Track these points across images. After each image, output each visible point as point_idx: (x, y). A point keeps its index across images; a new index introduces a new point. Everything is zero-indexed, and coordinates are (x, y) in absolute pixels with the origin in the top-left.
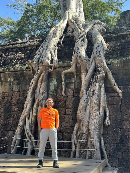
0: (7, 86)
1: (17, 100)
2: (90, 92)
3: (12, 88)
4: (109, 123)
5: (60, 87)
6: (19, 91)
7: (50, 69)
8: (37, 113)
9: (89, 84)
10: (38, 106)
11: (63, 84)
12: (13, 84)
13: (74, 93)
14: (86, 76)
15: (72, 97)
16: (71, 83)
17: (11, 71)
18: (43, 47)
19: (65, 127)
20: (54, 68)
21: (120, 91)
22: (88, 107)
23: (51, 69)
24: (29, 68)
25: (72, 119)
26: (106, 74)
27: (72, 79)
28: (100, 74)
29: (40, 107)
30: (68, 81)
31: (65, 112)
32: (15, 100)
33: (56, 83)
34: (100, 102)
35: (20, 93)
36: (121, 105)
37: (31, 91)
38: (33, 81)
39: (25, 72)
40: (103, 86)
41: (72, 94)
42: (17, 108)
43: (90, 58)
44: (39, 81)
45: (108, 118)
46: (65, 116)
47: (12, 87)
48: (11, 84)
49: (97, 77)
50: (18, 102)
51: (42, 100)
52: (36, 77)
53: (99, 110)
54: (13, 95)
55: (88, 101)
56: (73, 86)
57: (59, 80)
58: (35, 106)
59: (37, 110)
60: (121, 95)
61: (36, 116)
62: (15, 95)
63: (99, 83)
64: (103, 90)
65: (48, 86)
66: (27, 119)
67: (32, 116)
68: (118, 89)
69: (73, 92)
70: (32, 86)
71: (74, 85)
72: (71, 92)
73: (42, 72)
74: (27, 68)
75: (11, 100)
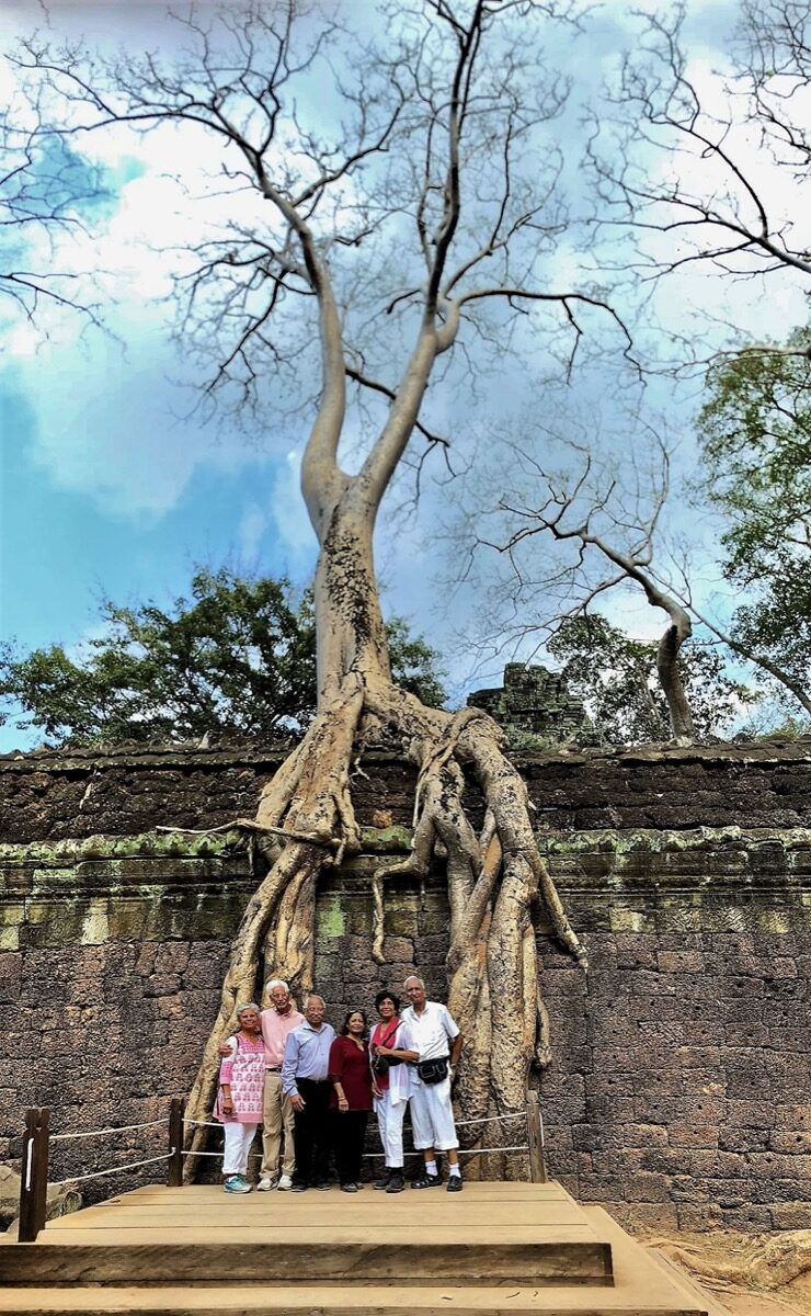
0: (132, 915)
1: (180, 974)
2: (487, 948)
5: (363, 929)
7: (330, 859)
9: (483, 920)
13: (415, 951)
14: (469, 891)
15: (411, 965)
16: (405, 914)
23: (334, 856)
24: (242, 848)
27: (409, 901)
32: (168, 974)
34: (522, 984)
36: (586, 997)
37: (251, 940)
38: (259, 898)
40: (530, 929)
41: (411, 957)
43: (479, 826)
44: (285, 901)
48: (154, 906)
50: (183, 981)
53: (520, 1010)
56: (412, 928)
57: (360, 902)
60: (584, 962)
62: (169, 953)
63: (519, 921)
64: (530, 944)
65: (315, 924)
68: (576, 942)
69: (414, 946)
70: (257, 922)
71: (414, 922)
73: (298, 866)
74: (230, 846)
75: (153, 972)
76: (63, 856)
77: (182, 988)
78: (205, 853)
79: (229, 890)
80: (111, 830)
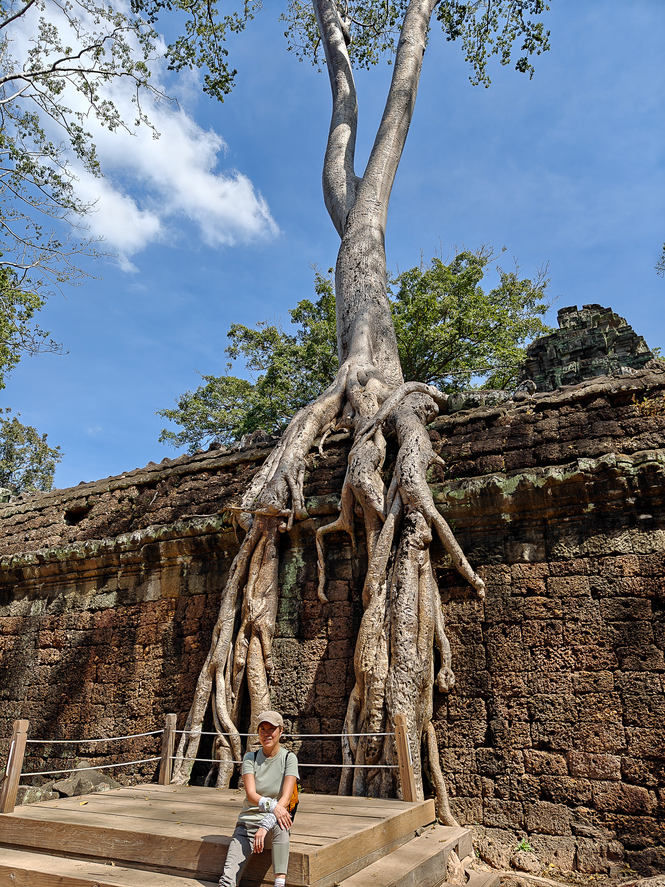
0: (174, 579)
1: (199, 619)
3: (188, 585)
4: (452, 682)
5: (313, 576)
6: (205, 593)
7: (284, 525)
8: (245, 657)
11: (321, 564)
12: (189, 573)
14: (377, 539)
15: (346, 603)
16: (343, 561)
17: (184, 535)
18: (269, 464)
19: (328, 697)
20: (295, 521)
21: (480, 581)
23: (286, 522)
24: (231, 525)
25: (346, 674)
26: (435, 529)
27: (346, 551)
28: (413, 532)
29: (253, 639)
30: (336, 557)
31: (327, 652)
32: (192, 619)
33: (302, 564)
34: (418, 615)
35: (207, 597)
36: (483, 624)
37: (231, 592)
38: (239, 560)
39: (220, 535)
40: (427, 566)
41: (345, 596)
42: (198, 641)
44: (253, 559)
45: (447, 667)
46: (326, 662)
47: (187, 582)
48: (185, 571)
49: (408, 543)
53: (415, 640)
54: (187, 605)
56: (348, 572)
57: (310, 554)
58: (242, 634)
59: (247, 647)
60: (483, 592)
61: (245, 668)
62: (194, 604)
63: (415, 560)
65: (280, 574)
66: (218, 675)
67: (233, 666)
69: (349, 588)
71: (350, 566)
72: (342, 588)
73: (261, 533)
74: (225, 524)
75: (184, 619)
76: (135, 541)
77: (200, 630)
78: (210, 530)
79: (229, 555)
80: (161, 521)
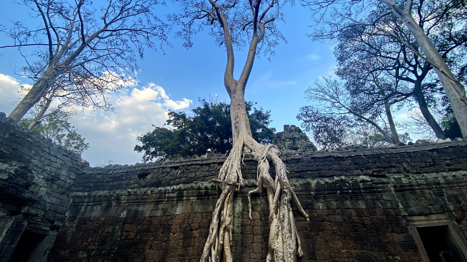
0: (188, 206)
1: (199, 223)
2: (279, 215)
3: (194, 209)
4: (302, 254)
5: (246, 210)
6: (202, 213)
8: (223, 241)
9: (278, 207)
10: (224, 232)
13: (261, 216)
14: (273, 198)
15: (260, 221)
16: (257, 205)
17: (195, 189)
18: (228, 165)
19: (255, 259)
20: (240, 188)
21: (307, 215)
22: (280, 234)
23: (238, 188)
24: (215, 187)
25: (262, 249)
26: (292, 195)
27: (258, 201)
28: (287, 196)
29: (227, 233)
30: (254, 203)
31: (253, 240)
32: (196, 223)
33: (241, 204)
34: (290, 227)
35: (202, 215)
36: (310, 231)
37: (217, 213)
38: (219, 201)
39: (210, 190)
40: (291, 209)
41: (259, 218)
42: (199, 233)
43: (274, 179)
44: (226, 201)
45: (300, 248)
46: (253, 244)
48: (194, 203)
49: (285, 200)
50: (200, 226)
51: (229, 224)
52: (222, 196)
53: (291, 237)
54: (194, 217)
55: (279, 227)
56: (259, 209)
57: (245, 201)
58: (221, 232)
59: (224, 236)
60: (308, 219)
61: (223, 245)
62: (197, 217)
63: (287, 207)
64: (291, 213)
65: (233, 208)
66: (212, 248)
67: (218, 245)
68: (305, 213)
70: (219, 208)
71: (260, 207)
72: (257, 215)
73: (229, 191)
74: (212, 186)
75: (192, 223)
76: (173, 189)
77: (199, 228)
78: (206, 188)
79: (212, 199)
80: (184, 183)
